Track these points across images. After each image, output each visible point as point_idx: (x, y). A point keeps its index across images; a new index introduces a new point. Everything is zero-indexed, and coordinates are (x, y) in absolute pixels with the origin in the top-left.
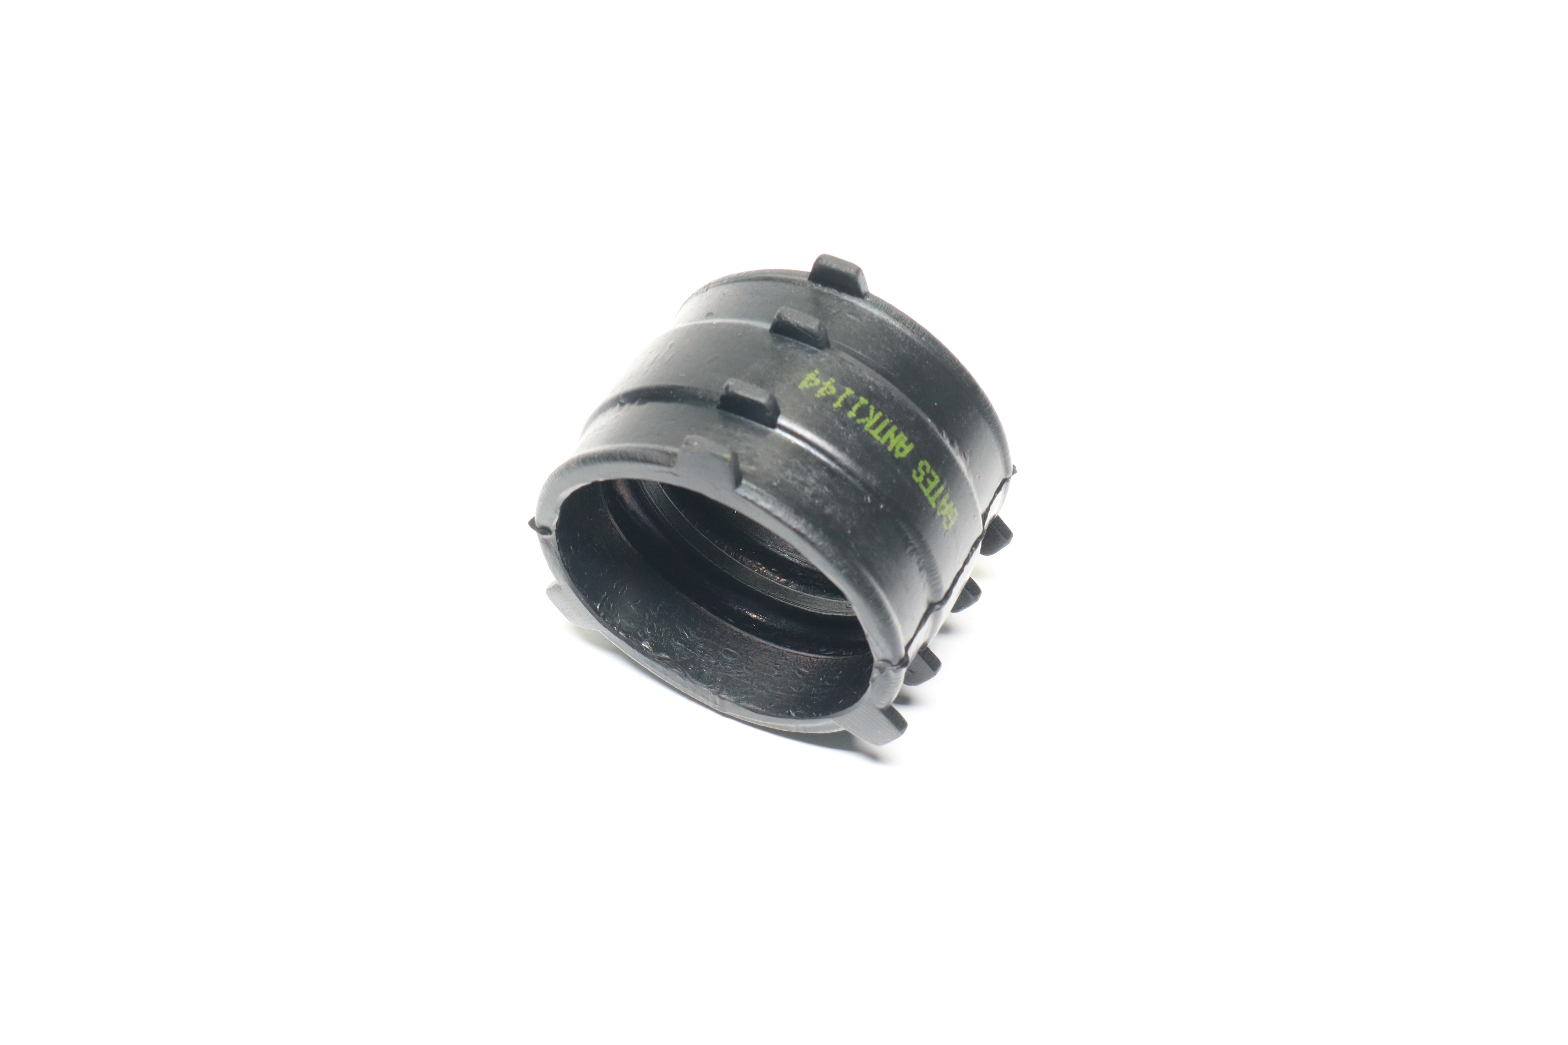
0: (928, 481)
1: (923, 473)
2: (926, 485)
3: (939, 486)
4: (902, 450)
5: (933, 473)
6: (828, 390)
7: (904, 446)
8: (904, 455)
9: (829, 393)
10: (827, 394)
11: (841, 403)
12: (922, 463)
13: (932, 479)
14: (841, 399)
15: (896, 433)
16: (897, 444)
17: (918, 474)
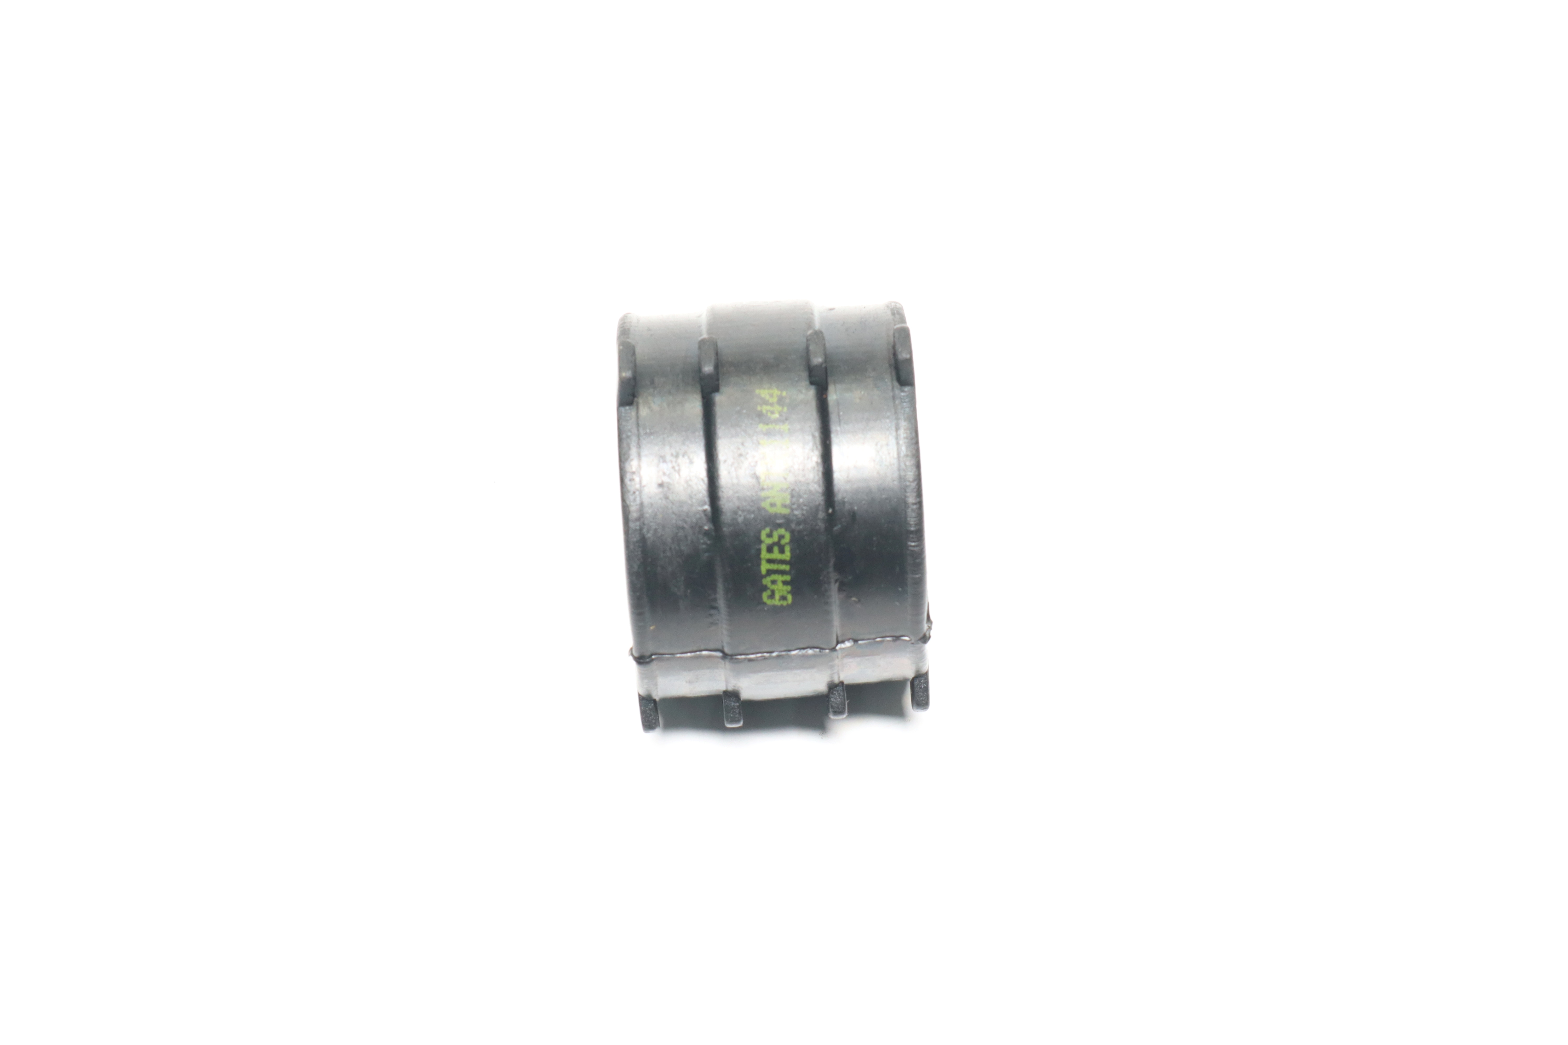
0: (776, 549)
1: (775, 538)
2: (770, 549)
3: (783, 562)
4: (773, 505)
5: (787, 549)
7: (779, 505)
8: (772, 510)
10: (767, 413)
12: (782, 531)
13: (782, 551)
15: (783, 490)
16: (773, 497)
17: (770, 535)
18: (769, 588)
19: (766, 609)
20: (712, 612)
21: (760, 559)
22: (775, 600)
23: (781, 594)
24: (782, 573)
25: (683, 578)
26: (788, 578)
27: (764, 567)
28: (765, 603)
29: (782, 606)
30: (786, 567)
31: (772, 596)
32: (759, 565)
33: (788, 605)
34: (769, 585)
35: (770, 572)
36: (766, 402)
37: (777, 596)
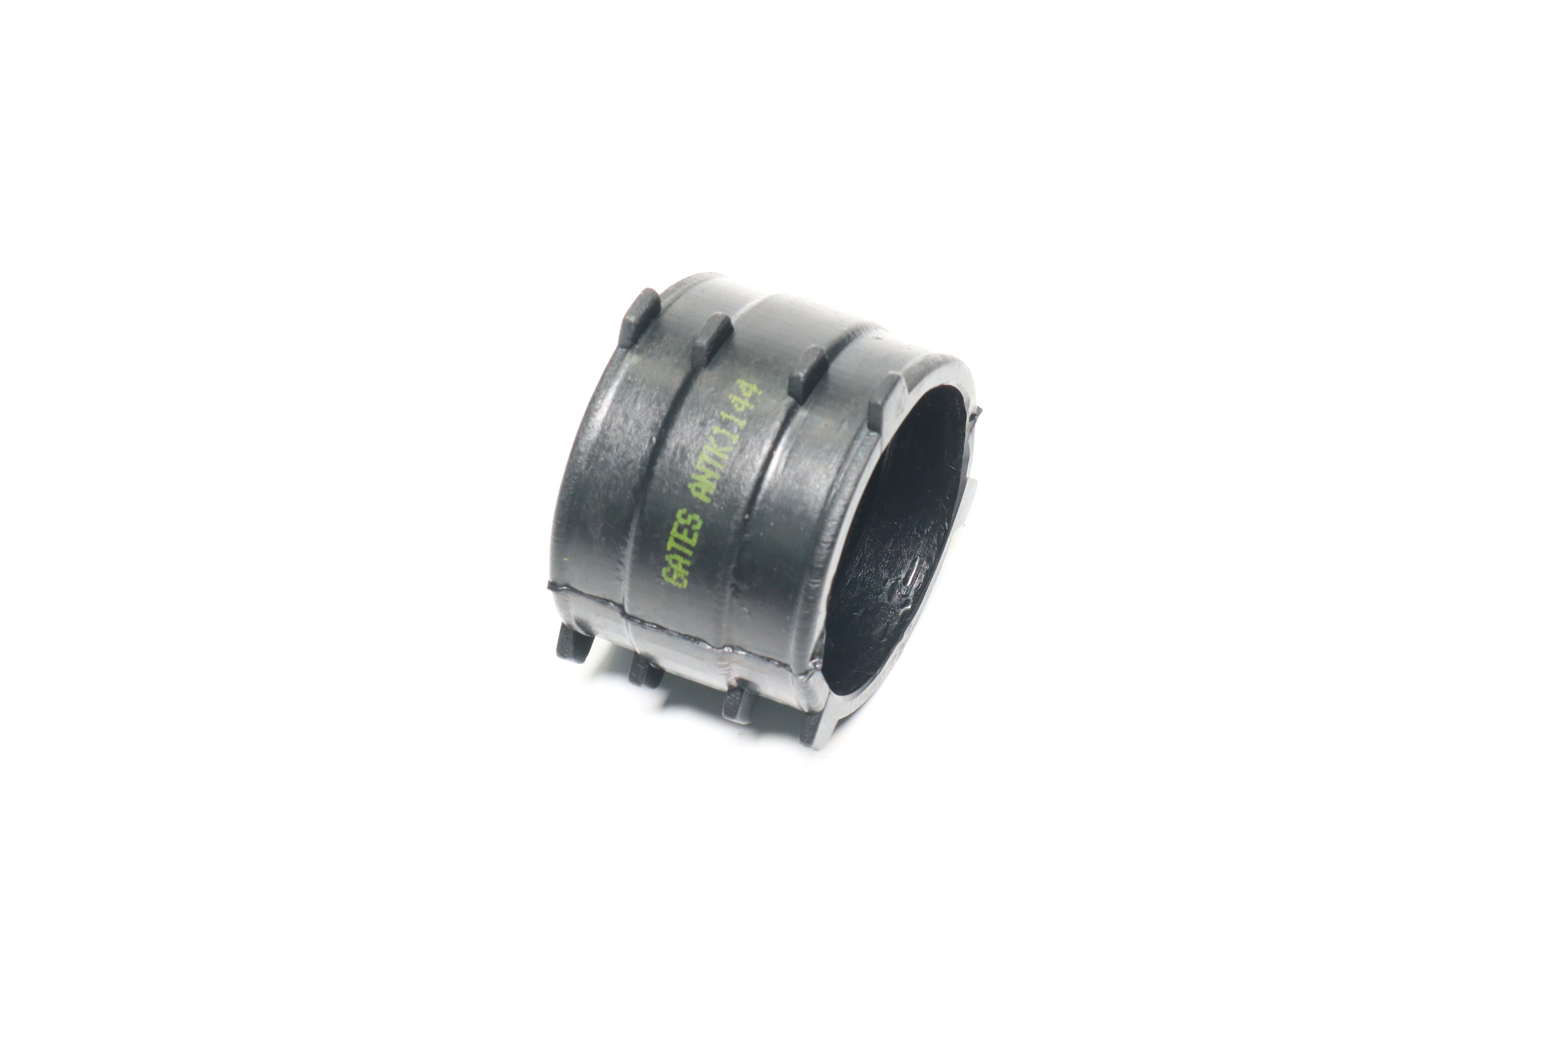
0: (686, 531)
1: (688, 521)
2: (680, 530)
3: (688, 546)
4: (698, 490)
5: (696, 535)
6: (740, 405)
7: (703, 491)
8: (695, 494)
9: (736, 405)
10: (734, 404)
11: (726, 419)
12: (696, 517)
13: (690, 536)
14: (731, 417)
15: (712, 480)
16: (701, 482)
17: (685, 517)
18: (669, 566)
19: (663, 584)
20: (619, 566)
21: (669, 535)
22: (672, 579)
23: (679, 576)
24: (685, 556)
25: (601, 525)
26: (688, 563)
27: (671, 544)
28: (663, 578)
29: (677, 587)
30: (689, 553)
31: (670, 574)
32: (667, 540)
33: (682, 589)
34: (670, 562)
35: (674, 551)
36: (739, 394)
37: (675, 576)
